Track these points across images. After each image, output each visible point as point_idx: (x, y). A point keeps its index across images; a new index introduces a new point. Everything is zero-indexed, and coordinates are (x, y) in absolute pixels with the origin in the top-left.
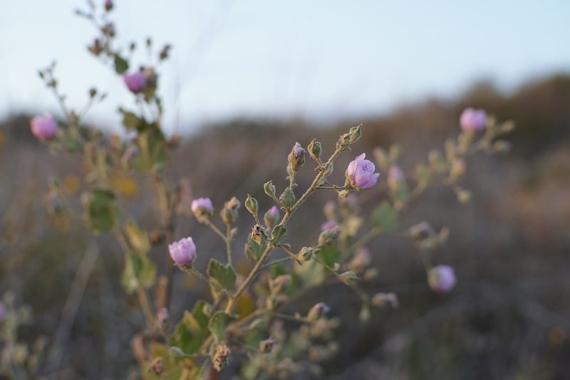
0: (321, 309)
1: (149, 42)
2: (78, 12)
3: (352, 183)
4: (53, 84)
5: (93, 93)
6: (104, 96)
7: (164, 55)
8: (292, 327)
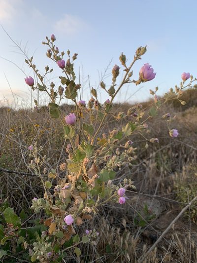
0: (130, 142)
1: (69, 53)
2: (44, 43)
3: (142, 77)
4: (34, 67)
5: (47, 69)
6: (52, 70)
7: (75, 58)
8: (122, 149)
